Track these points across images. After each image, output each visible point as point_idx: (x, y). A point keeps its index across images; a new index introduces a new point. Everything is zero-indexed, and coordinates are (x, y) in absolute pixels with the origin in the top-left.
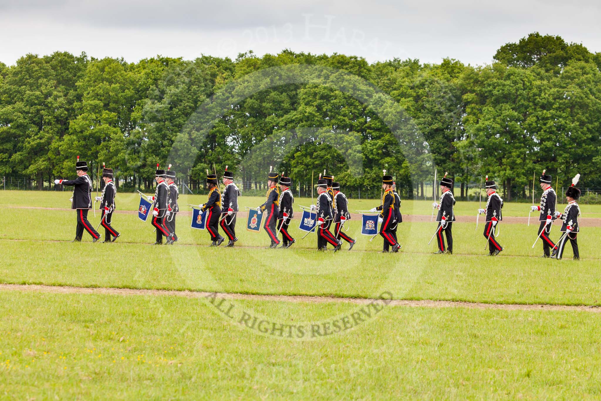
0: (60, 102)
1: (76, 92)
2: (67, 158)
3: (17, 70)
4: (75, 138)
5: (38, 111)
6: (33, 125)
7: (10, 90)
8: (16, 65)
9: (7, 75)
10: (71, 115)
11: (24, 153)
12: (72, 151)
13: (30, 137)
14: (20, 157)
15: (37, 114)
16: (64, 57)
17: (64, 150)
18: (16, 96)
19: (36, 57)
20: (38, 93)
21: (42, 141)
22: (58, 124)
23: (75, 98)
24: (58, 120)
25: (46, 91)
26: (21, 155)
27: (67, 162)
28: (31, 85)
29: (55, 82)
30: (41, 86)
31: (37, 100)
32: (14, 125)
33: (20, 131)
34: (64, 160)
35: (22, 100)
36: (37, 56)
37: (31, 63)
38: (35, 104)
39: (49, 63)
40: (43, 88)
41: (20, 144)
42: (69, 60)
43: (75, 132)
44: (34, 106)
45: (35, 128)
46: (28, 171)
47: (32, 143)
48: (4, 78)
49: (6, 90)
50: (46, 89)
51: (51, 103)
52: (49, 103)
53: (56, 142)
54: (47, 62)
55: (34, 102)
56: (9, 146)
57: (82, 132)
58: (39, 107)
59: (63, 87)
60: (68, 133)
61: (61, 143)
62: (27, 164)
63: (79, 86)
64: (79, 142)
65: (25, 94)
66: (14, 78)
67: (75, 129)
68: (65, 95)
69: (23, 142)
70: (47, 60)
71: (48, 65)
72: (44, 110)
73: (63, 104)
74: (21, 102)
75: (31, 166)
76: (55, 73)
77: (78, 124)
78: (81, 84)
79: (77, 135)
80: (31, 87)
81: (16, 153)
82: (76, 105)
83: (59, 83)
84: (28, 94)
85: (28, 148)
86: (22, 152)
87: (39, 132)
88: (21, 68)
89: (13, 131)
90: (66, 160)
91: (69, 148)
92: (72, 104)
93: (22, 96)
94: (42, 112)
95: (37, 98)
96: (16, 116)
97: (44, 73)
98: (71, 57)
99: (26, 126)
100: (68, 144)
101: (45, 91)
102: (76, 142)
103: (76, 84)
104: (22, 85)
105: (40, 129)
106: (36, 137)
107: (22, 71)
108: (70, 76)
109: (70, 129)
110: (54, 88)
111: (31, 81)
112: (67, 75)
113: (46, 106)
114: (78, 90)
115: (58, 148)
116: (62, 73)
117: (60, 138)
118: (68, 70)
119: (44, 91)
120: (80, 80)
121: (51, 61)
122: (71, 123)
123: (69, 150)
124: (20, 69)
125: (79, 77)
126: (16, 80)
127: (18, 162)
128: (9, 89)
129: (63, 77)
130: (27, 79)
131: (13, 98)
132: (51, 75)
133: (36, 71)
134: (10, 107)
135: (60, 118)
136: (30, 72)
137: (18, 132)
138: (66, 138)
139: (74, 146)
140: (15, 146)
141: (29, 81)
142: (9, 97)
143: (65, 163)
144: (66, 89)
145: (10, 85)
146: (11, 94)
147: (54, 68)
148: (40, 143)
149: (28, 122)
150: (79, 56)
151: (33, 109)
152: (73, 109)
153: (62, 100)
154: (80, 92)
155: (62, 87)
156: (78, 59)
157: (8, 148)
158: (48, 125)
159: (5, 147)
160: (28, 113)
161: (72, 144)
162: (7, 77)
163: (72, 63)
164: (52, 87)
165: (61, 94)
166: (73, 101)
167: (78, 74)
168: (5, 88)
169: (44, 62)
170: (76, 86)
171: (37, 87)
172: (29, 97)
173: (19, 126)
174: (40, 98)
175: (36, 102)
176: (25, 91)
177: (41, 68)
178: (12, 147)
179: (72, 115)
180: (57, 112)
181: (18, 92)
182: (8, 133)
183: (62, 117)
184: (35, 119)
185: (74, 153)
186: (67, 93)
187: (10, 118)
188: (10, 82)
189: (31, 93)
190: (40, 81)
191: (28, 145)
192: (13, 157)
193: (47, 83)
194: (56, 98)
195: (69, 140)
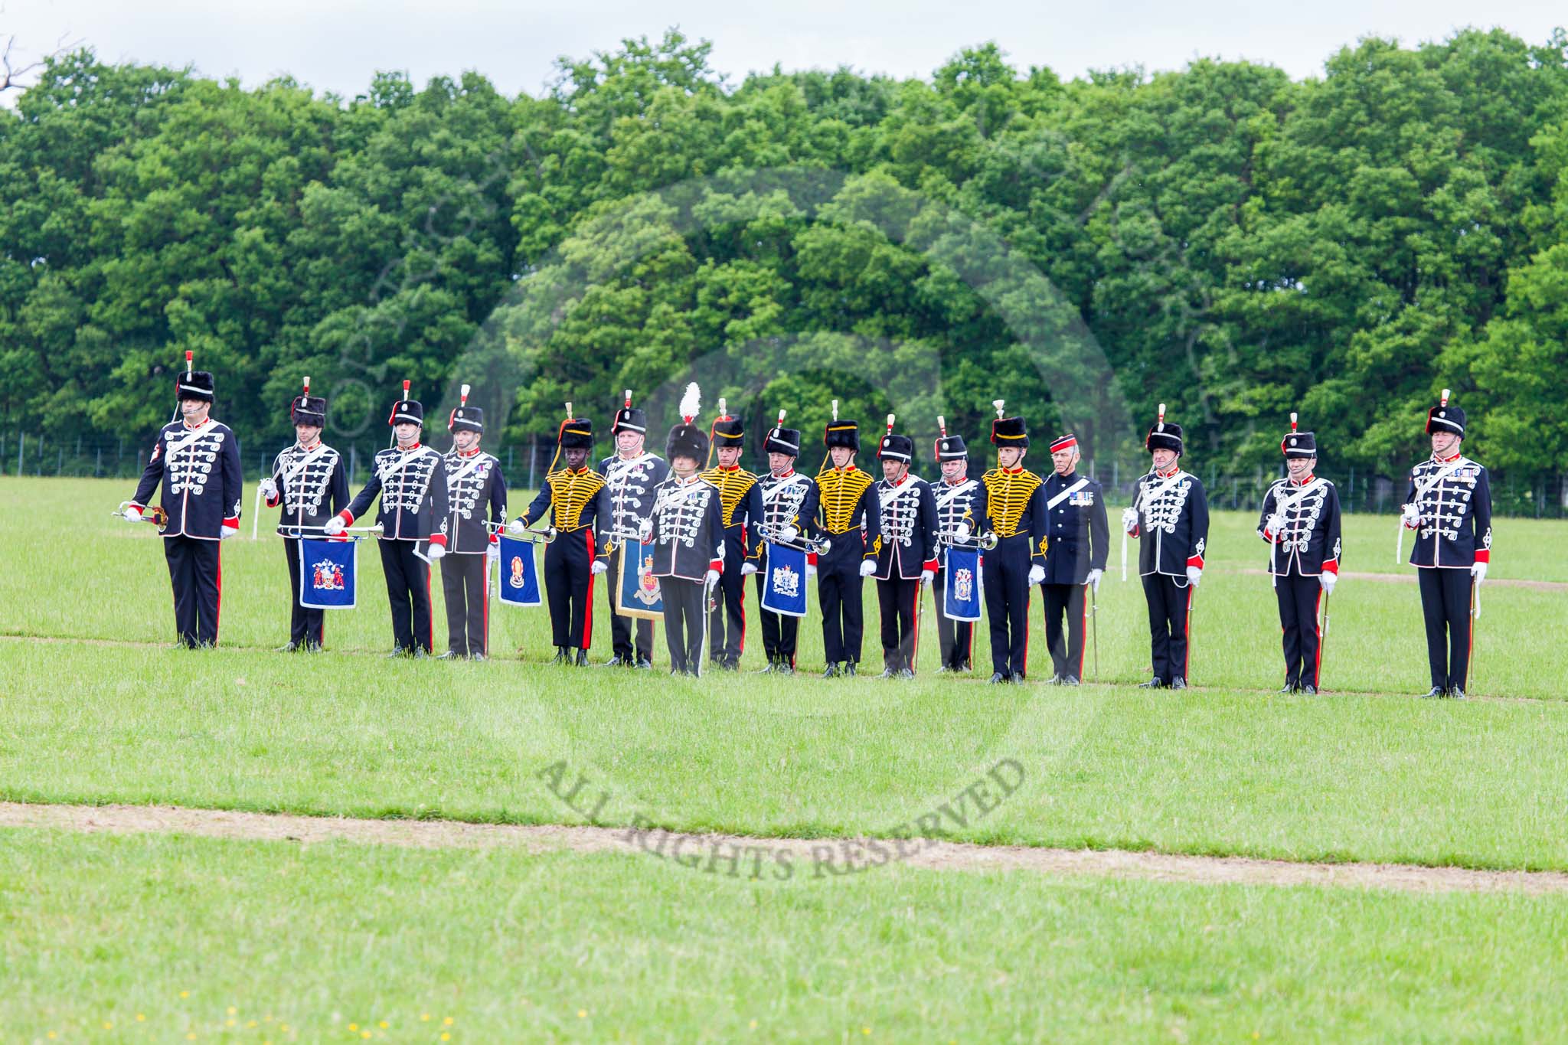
0: (1476, 206)
1: (1534, 170)
2: (1497, 400)
3: (1325, 92)
4: (1525, 328)
5: (1399, 234)
6: (1380, 285)
7: (1301, 161)
8: (1322, 76)
9: (1292, 109)
10: (1513, 249)
11: (1350, 383)
12: (1516, 375)
13: (1369, 326)
14: (1334, 397)
15: (1397, 248)
16: (1492, 46)
17: (1490, 374)
18: (1320, 184)
19: (1393, 48)
20: (1397, 172)
21: (1412, 341)
22: (1469, 280)
23: (1529, 190)
24: (1469, 266)
25: (1427, 166)
26: (1338, 389)
27: (1499, 415)
28: (1374, 146)
29: (1459, 133)
30: (1409, 147)
31: (1397, 196)
32: (1315, 282)
33: (1336, 304)
34: (1487, 409)
35: (1344, 197)
36: (1395, 42)
37: (1375, 68)
38: (1391, 212)
39: (1437, 66)
40: (1415, 155)
41: (1335, 353)
42: (1508, 57)
43: (1527, 310)
44: (1384, 220)
45: (1389, 297)
46: (1363, 448)
47: (1377, 348)
48: (1280, 119)
49: (1286, 161)
50: (1426, 158)
51: (1443, 206)
52: (1436, 206)
53: (1459, 346)
54: (1431, 65)
55: (1383, 203)
56: (1295, 357)
57: (1550, 308)
58: (1402, 222)
59: (1487, 150)
60: (1503, 315)
61: (1477, 349)
62: (1360, 421)
63: (1543, 148)
64: (1540, 342)
65: (1352, 176)
66: (1317, 122)
67: (1526, 299)
68: (1495, 181)
69: (1345, 343)
70: (1433, 58)
71: (1435, 73)
72: (1420, 231)
73: (1486, 212)
74: (1339, 205)
75: (1375, 427)
76: (1458, 103)
77: (1538, 282)
78: (1549, 140)
79: (1533, 322)
80: (1373, 153)
81: (1320, 380)
82: (1532, 213)
83: (1473, 136)
84: (1365, 176)
85: (1364, 363)
86: (1343, 378)
87: (1402, 307)
88: (1341, 84)
89: (1309, 306)
90: (1496, 410)
91: (1507, 368)
92: (1516, 210)
93: (1344, 182)
94: (1414, 239)
95: (1396, 188)
96: (1319, 252)
97: (1419, 102)
98: (1517, 46)
99: (1356, 288)
100: (1501, 352)
101: (1424, 167)
102: (1530, 346)
103: (1532, 141)
104: (1341, 146)
105: (1409, 298)
106: (1389, 328)
107: (1342, 95)
108: (1511, 113)
109: (1509, 301)
110: (1454, 154)
111: (1375, 130)
112: (1502, 110)
113: (1430, 217)
114: (1540, 162)
115: (1467, 366)
116: (1484, 103)
117: (1473, 330)
118: (1506, 91)
119: (1418, 167)
120: (1548, 127)
121: (1446, 59)
122: (1514, 277)
123: (1506, 374)
124: (1335, 90)
125: (1543, 117)
126: (1321, 128)
127: (1328, 415)
128: (1296, 158)
129: (1486, 117)
130: (1362, 124)
131: (1311, 191)
132: (1443, 111)
133: (1393, 95)
134: (1298, 223)
135: (1475, 262)
136: (1372, 100)
137: (1329, 310)
138: (1496, 329)
139: (1524, 357)
140: (1317, 359)
141: (1367, 130)
142: (1298, 186)
143: (1489, 419)
144: (1498, 160)
145: (1301, 144)
146: (1304, 178)
147: (1455, 85)
148: (1404, 347)
149: (1365, 274)
150: (1542, 44)
151: (1380, 230)
152: (1520, 229)
153: (1483, 196)
154: (1545, 171)
155: (1481, 154)
156: (1541, 56)
157: (1293, 366)
158: (1437, 285)
159: (1282, 361)
160: (1361, 242)
161: (1517, 351)
162: (1290, 115)
163: (1519, 66)
164: (1446, 152)
165: (1480, 176)
166: (1522, 199)
167: (1541, 107)
168: (1282, 157)
169: (1420, 64)
170: (1533, 148)
171: (1397, 153)
172: (1368, 187)
173: (1330, 289)
174: (1405, 189)
175: (1392, 202)
176: (1353, 166)
177: (1409, 85)
178: (1306, 363)
179: (1519, 249)
180: (1466, 241)
181: (1332, 169)
182: (1292, 312)
183: (1482, 257)
184: (1386, 266)
185: (1523, 384)
186: (1503, 173)
187: (1300, 259)
188: (1301, 133)
189: (1374, 172)
190: (1406, 131)
191: (1362, 356)
192: (1311, 396)
193: (1430, 137)
194: (1461, 191)
195: (1506, 338)
